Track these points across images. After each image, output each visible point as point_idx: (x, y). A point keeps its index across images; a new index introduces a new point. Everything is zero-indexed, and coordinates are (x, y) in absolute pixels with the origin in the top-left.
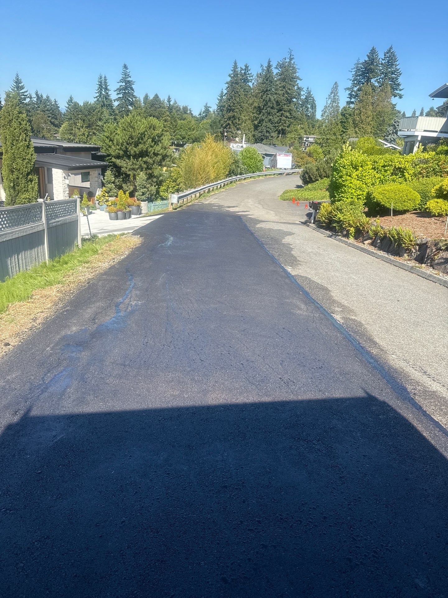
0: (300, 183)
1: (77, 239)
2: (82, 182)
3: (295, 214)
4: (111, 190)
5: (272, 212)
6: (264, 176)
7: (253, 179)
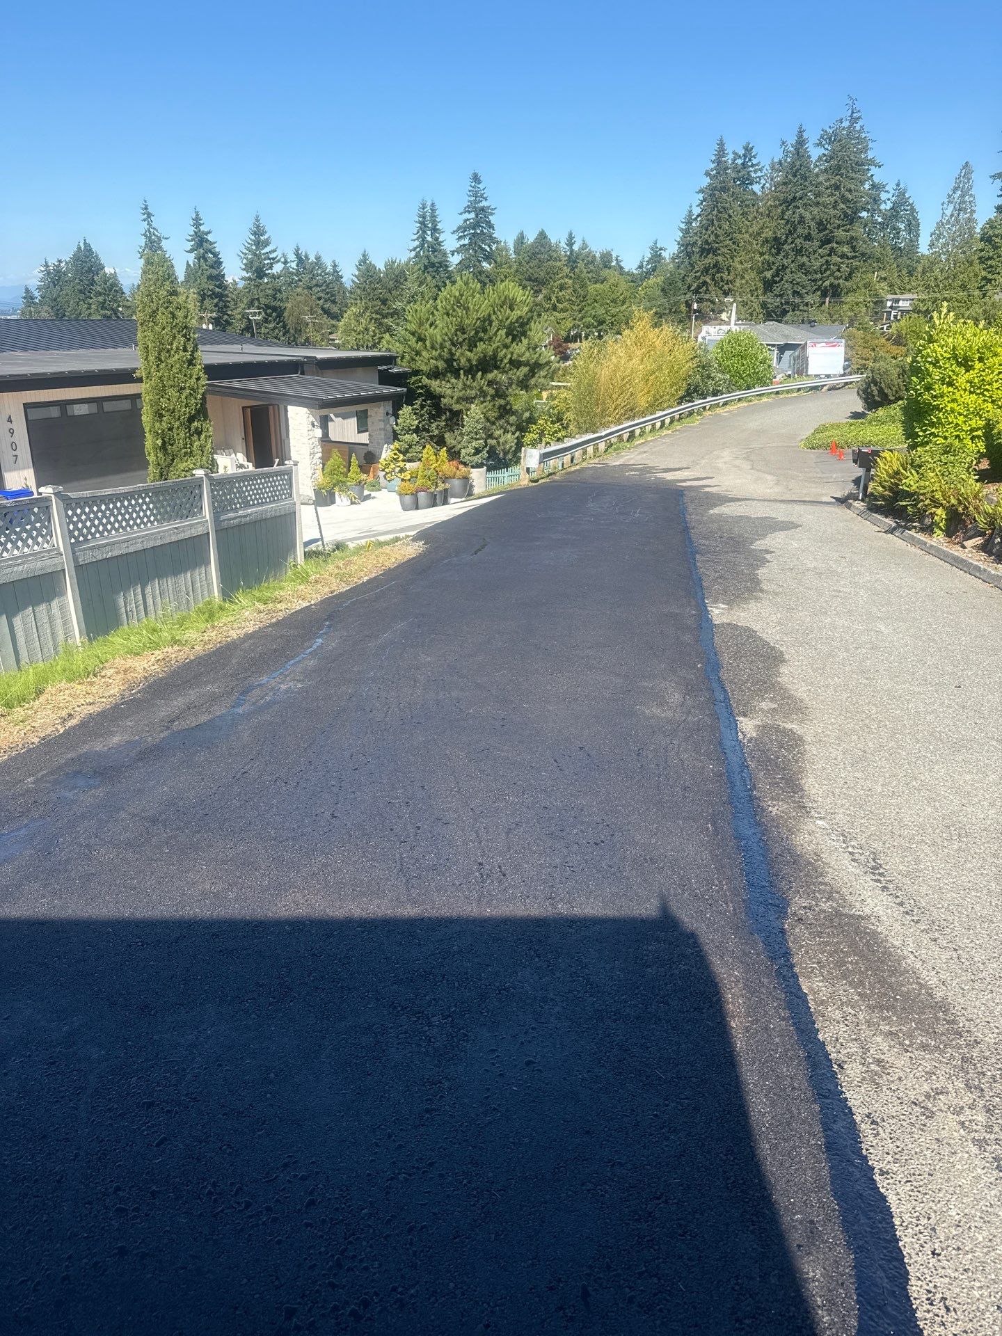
0: (859, 406)
1: (295, 552)
2: (359, 432)
3: (825, 480)
4: (410, 446)
5: (769, 477)
6: (773, 396)
7: (746, 404)
